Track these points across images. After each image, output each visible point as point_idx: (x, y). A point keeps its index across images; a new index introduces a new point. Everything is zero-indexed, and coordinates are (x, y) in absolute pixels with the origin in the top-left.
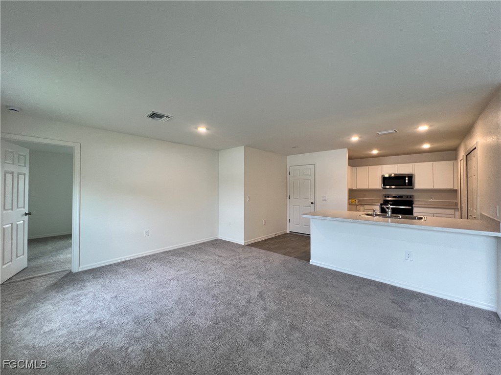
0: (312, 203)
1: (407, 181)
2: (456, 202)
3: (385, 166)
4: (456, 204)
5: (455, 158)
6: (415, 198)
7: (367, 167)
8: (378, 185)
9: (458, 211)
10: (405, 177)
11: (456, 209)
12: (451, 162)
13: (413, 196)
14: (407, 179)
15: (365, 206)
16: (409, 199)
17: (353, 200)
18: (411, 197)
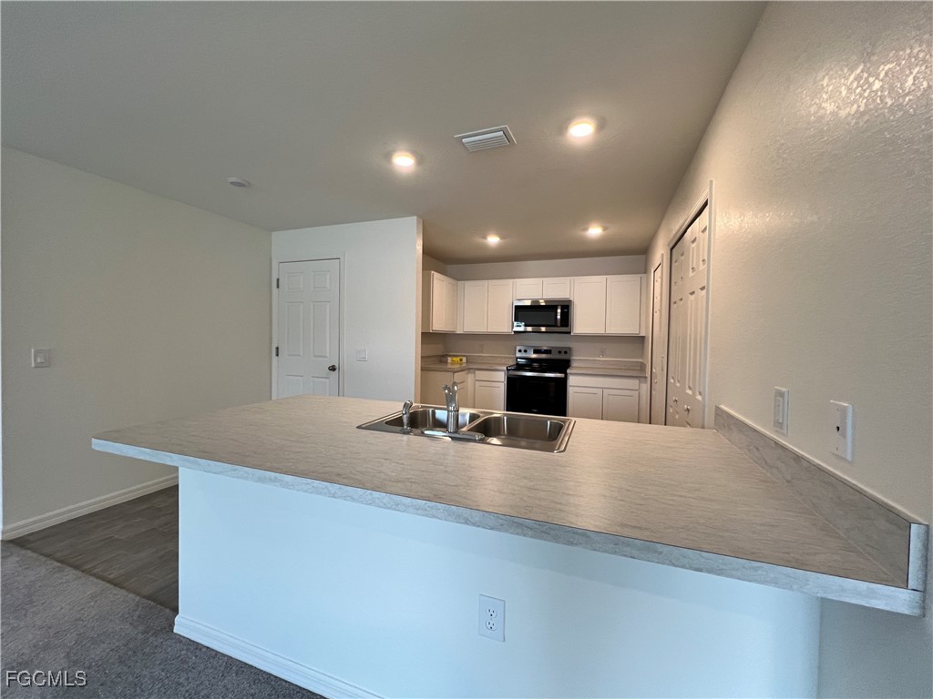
0: (333, 369)
1: (559, 317)
2: (642, 363)
3: (518, 281)
4: (642, 367)
5: (644, 269)
6: (574, 353)
7: (486, 282)
8: (504, 323)
9: (646, 382)
10: (555, 308)
11: (642, 378)
12: (636, 277)
13: (570, 348)
14: (559, 311)
15: (477, 372)
16: (563, 357)
17: (457, 359)
18: (566, 353)
